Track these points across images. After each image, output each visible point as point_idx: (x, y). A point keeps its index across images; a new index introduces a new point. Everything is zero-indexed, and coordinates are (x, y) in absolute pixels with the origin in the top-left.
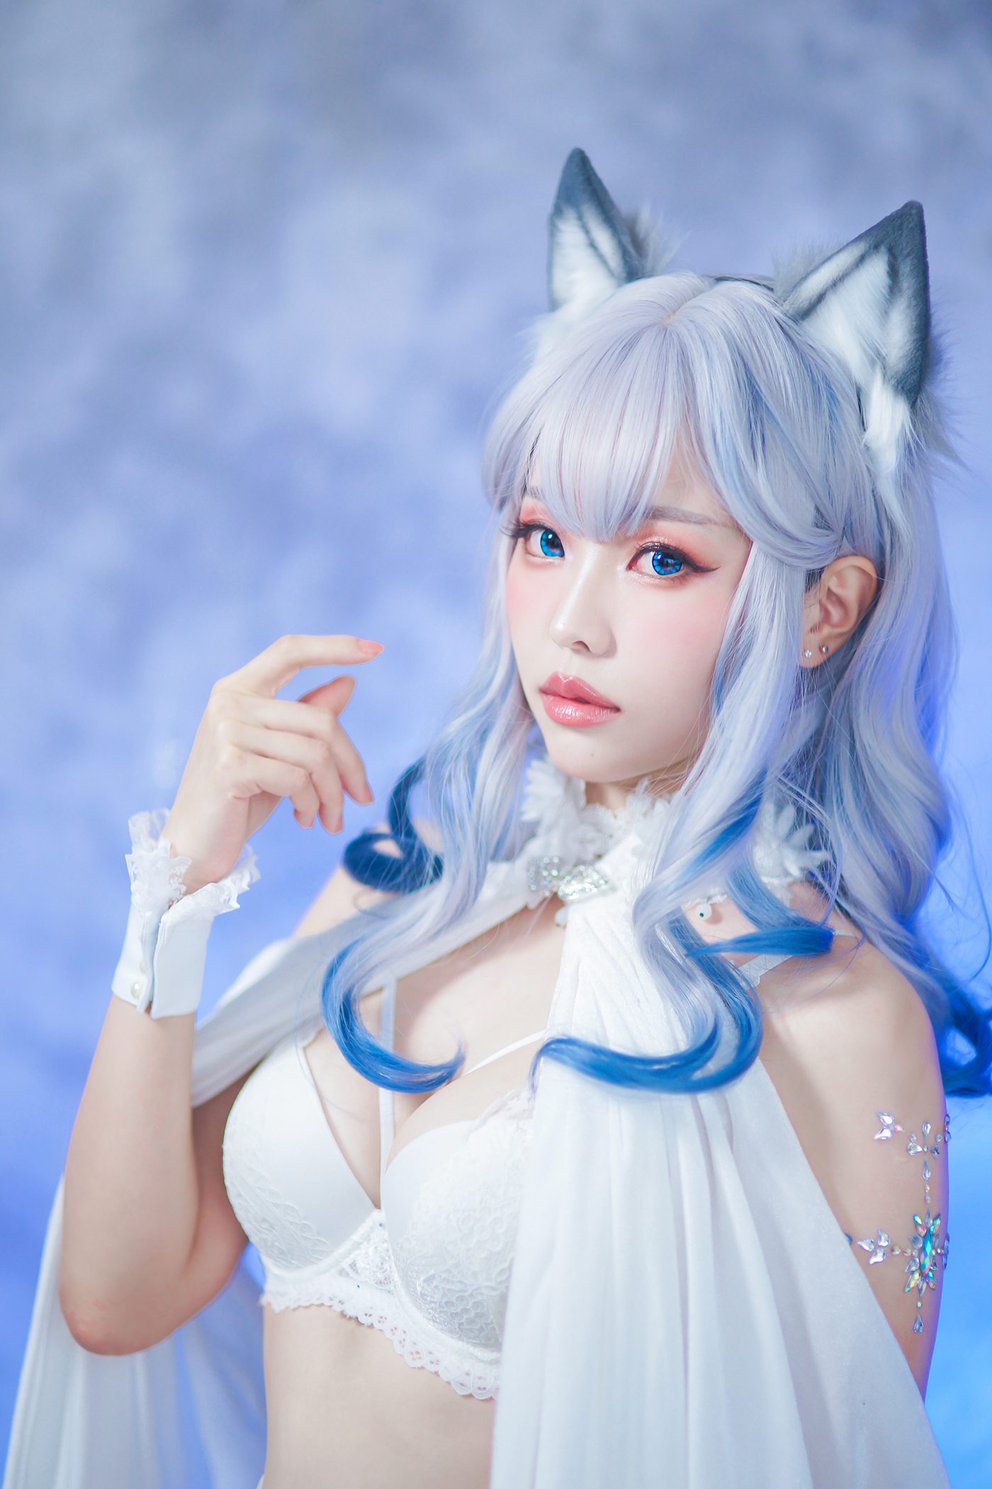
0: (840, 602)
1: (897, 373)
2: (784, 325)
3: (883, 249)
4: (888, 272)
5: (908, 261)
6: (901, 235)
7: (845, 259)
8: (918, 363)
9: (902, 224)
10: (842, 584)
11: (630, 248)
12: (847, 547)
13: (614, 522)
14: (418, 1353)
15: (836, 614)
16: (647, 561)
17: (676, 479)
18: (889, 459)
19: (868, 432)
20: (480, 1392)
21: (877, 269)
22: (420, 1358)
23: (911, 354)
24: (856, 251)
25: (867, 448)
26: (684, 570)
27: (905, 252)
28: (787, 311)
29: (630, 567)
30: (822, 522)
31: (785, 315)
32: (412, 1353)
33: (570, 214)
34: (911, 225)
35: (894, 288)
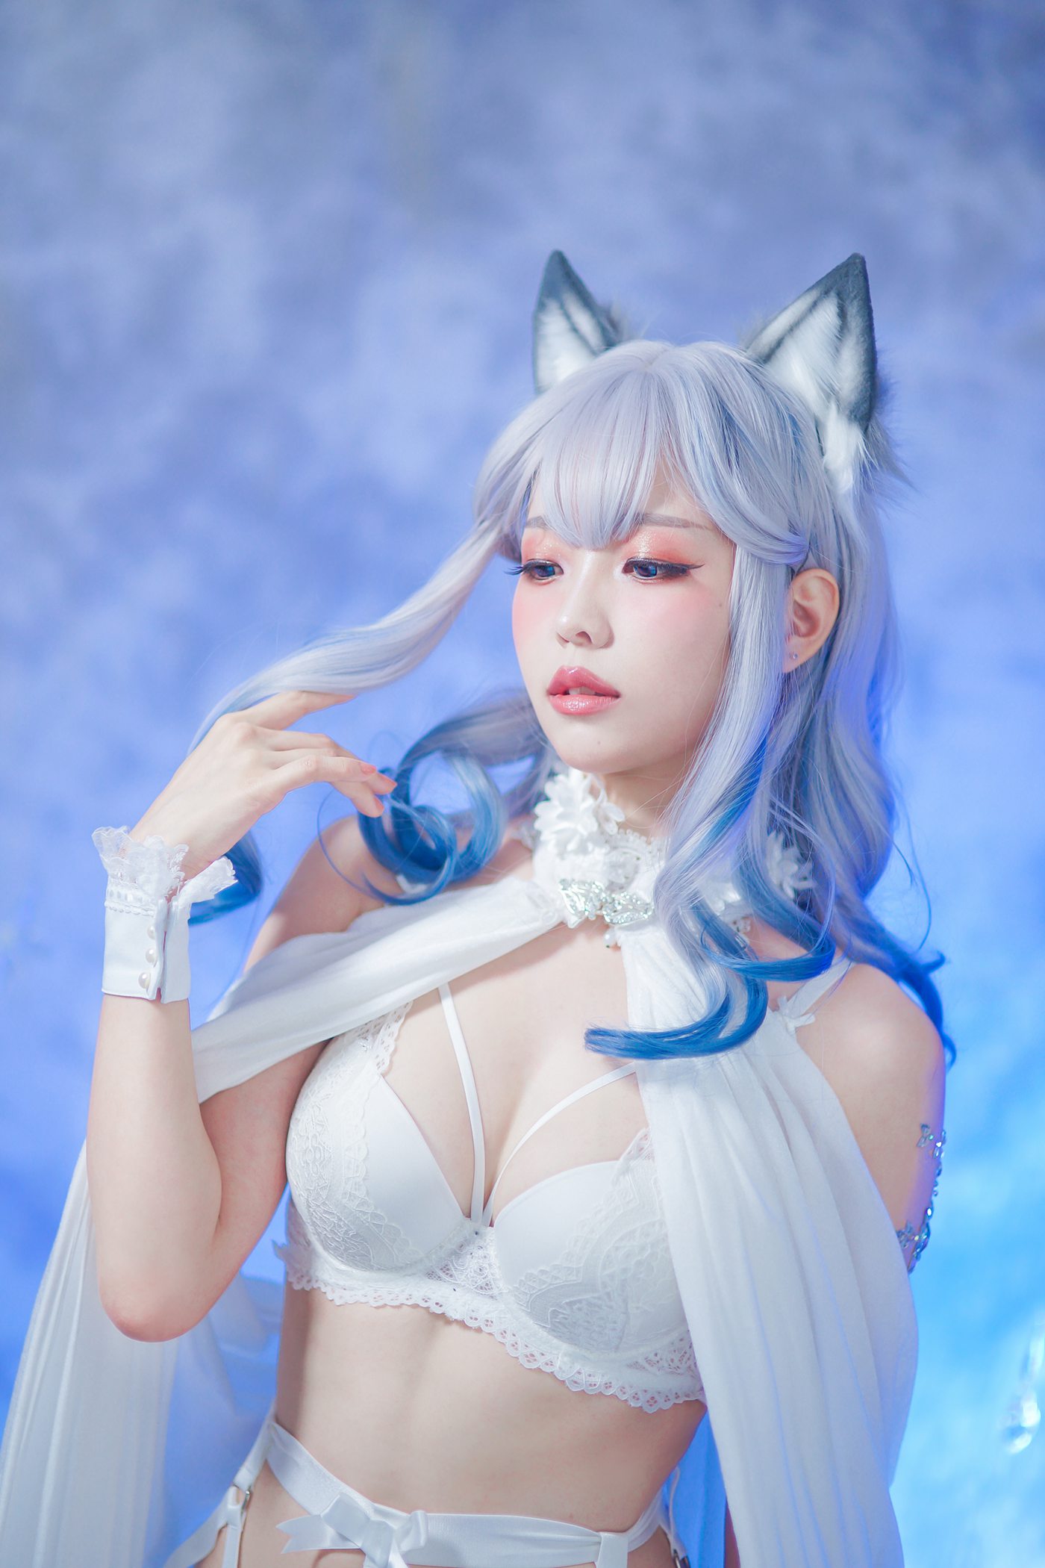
0: (807, 614)
2: (750, 368)
3: (833, 294)
4: (838, 315)
5: (855, 303)
6: (848, 282)
7: (801, 306)
8: (868, 393)
9: (847, 272)
10: (808, 594)
11: (608, 327)
14: (532, 1355)
15: (802, 626)
18: (846, 480)
19: (825, 457)
20: (591, 1388)
21: (827, 314)
22: (535, 1360)
23: (862, 385)
24: (809, 299)
25: (827, 471)
27: (852, 295)
32: (527, 1356)
33: (553, 306)
34: (856, 272)
35: (843, 328)
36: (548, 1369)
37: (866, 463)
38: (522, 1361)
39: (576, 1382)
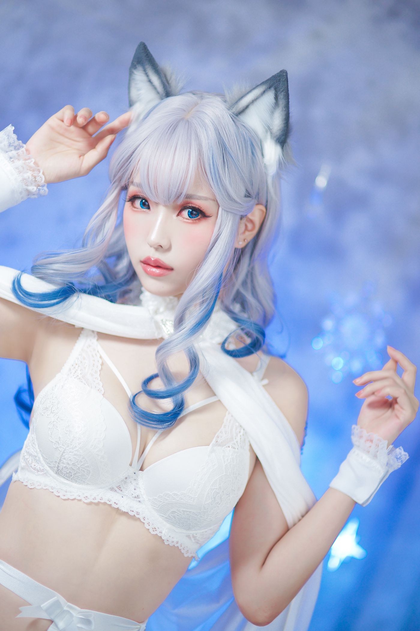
0: (252, 222)
1: (277, 135)
2: (232, 117)
3: (272, 89)
5: (282, 93)
6: (279, 83)
7: (257, 92)
8: (285, 131)
9: (280, 78)
11: (166, 84)
15: (250, 226)
19: (265, 158)
23: (282, 129)
24: (262, 89)
26: (199, 216)
27: (282, 90)
28: (234, 112)
29: (178, 215)
31: (233, 113)
33: (139, 68)
34: (283, 79)
35: (276, 104)
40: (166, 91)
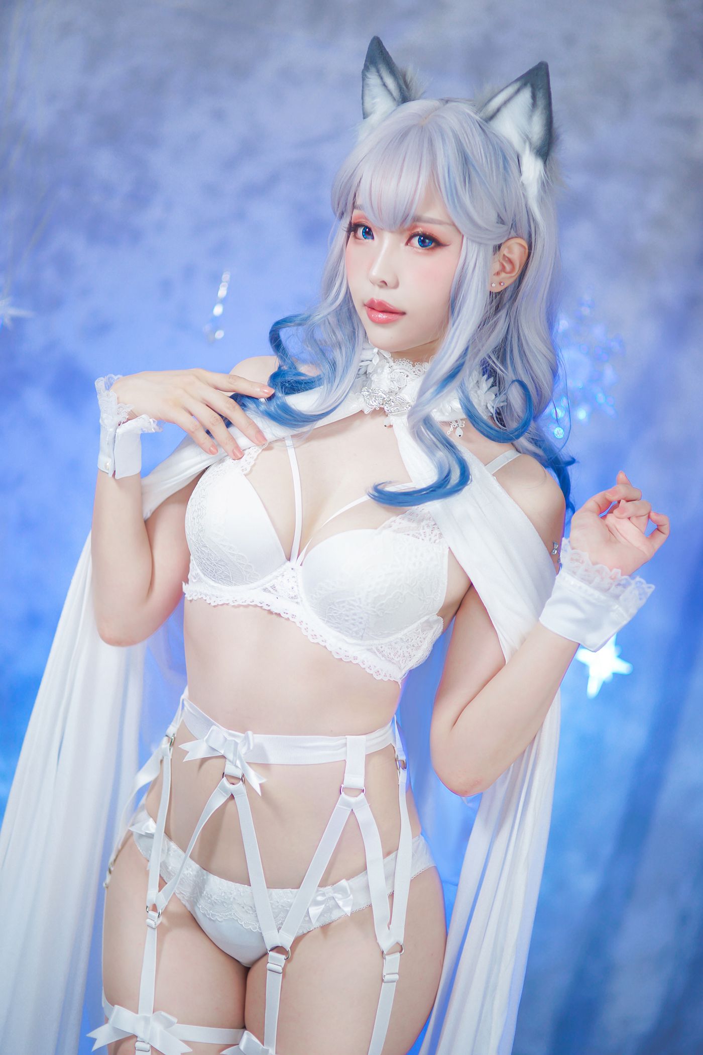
0: (510, 261)
1: (537, 146)
2: (481, 124)
3: (529, 85)
4: (532, 97)
5: (541, 91)
6: (537, 78)
7: (510, 90)
8: (547, 141)
9: (537, 73)
10: (510, 251)
11: (404, 87)
12: (513, 234)
13: (399, 222)
14: (315, 636)
15: (508, 267)
16: (415, 241)
17: (428, 202)
18: (533, 189)
19: (522, 176)
21: (526, 96)
22: (316, 638)
23: (544, 136)
24: (515, 86)
25: (523, 184)
26: (433, 245)
27: (540, 86)
29: (407, 244)
30: (501, 221)
31: (481, 118)
32: (312, 635)
33: (373, 69)
34: (542, 73)
35: (534, 104)
36: (323, 644)
37: (545, 181)
38: (310, 638)
39: (338, 653)
40: (403, 96)
